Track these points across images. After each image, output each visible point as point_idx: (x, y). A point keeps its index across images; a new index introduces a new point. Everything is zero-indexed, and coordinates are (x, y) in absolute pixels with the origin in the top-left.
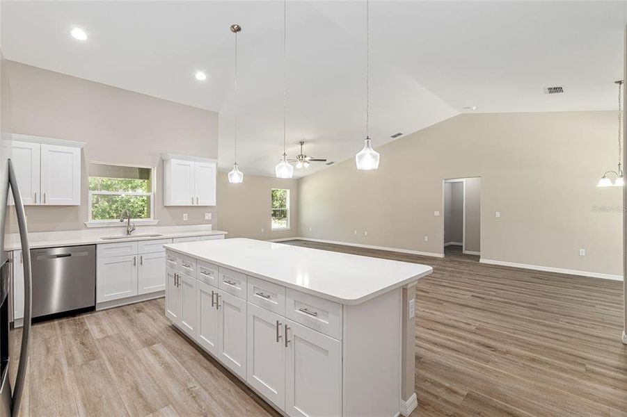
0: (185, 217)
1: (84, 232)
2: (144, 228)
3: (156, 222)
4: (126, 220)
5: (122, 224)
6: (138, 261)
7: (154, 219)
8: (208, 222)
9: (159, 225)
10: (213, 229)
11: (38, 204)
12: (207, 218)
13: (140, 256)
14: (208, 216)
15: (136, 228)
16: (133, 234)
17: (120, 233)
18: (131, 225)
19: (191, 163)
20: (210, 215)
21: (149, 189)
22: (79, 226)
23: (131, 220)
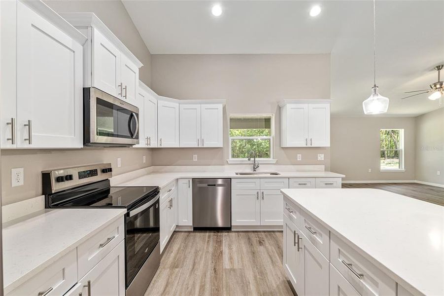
0: (299, 157)
1: (226, 167)
2: (266, 166)
3: (274, 161)
4: (252, 159)
5: (249, 162)
6: (260, 196)
7: (273, 158)
8: (320, 163)
9: (277, 164)
10: (326, 170)
11: (200, 146)
12: (319, 158)
13: (262, 191)
14: (321, 157)
15: (260, 166)
16: (258, 170)
17: (249, 170)
18: (256, 163)
19: (305, 106)
20: (322, 156)
21: (269, 133)
22: (223, 163)
23: (257, 159)
